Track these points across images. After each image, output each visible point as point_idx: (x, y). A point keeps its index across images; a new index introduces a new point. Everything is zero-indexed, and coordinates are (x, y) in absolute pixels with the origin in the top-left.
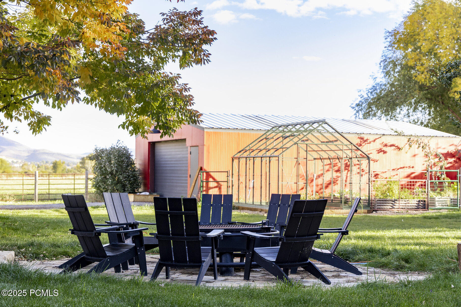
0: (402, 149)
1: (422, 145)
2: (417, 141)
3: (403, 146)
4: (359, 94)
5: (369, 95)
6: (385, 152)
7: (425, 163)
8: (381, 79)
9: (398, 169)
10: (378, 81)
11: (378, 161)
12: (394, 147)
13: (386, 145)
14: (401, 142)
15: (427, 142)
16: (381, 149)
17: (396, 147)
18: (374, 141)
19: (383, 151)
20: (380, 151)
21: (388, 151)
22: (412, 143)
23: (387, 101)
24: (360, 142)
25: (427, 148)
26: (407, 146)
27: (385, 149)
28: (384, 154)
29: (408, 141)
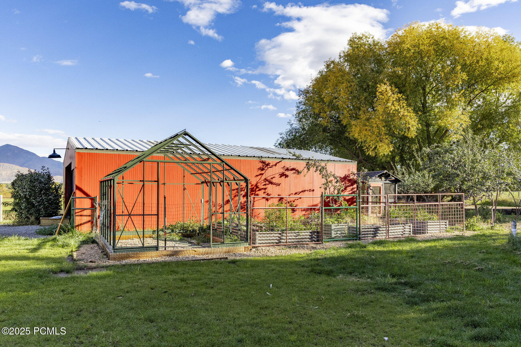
0: (301, 173)
1: (319, 168)
2: (315, 164)
3: (301, 170)
4: (281, 136)
5: (288, 137)
6: (287, 176)
7: (323, 186)
8: (296, 125)
9: (300, 192)
10: (294, 126)
11: (280, 185)
12: (294, 171)
13: (287, 169)
14: (300, 165)
15: (324, 165)
16: (283, 173)
17: (296, 170)
18: (276, 165)
19: (285, 175)
20: (282, 175)
21: (289, 175)
22: (310, 167)
23: (300, 140)
24: (262, 166)
25: (325, 171)
26: (306, 170)
27: (287, 173)
28: (285, 178)
29: (307, 165)
